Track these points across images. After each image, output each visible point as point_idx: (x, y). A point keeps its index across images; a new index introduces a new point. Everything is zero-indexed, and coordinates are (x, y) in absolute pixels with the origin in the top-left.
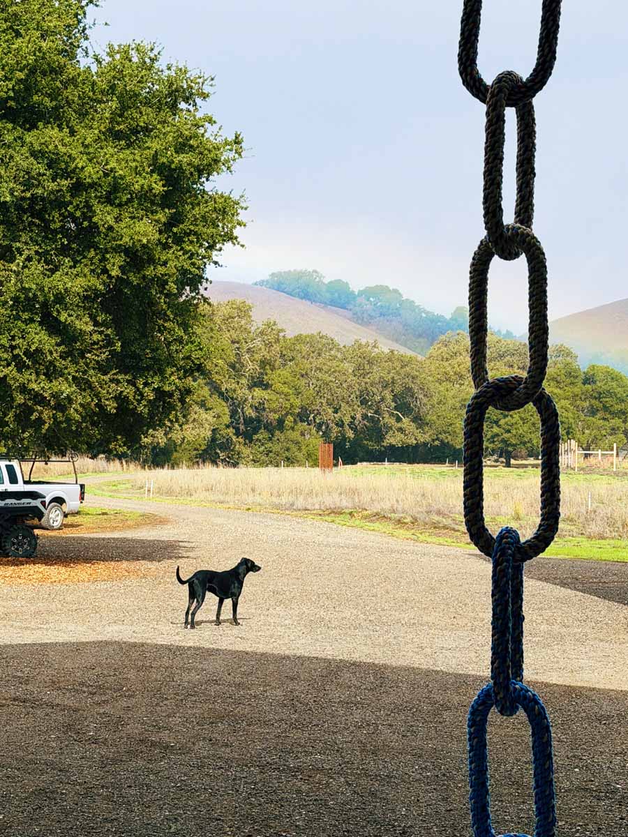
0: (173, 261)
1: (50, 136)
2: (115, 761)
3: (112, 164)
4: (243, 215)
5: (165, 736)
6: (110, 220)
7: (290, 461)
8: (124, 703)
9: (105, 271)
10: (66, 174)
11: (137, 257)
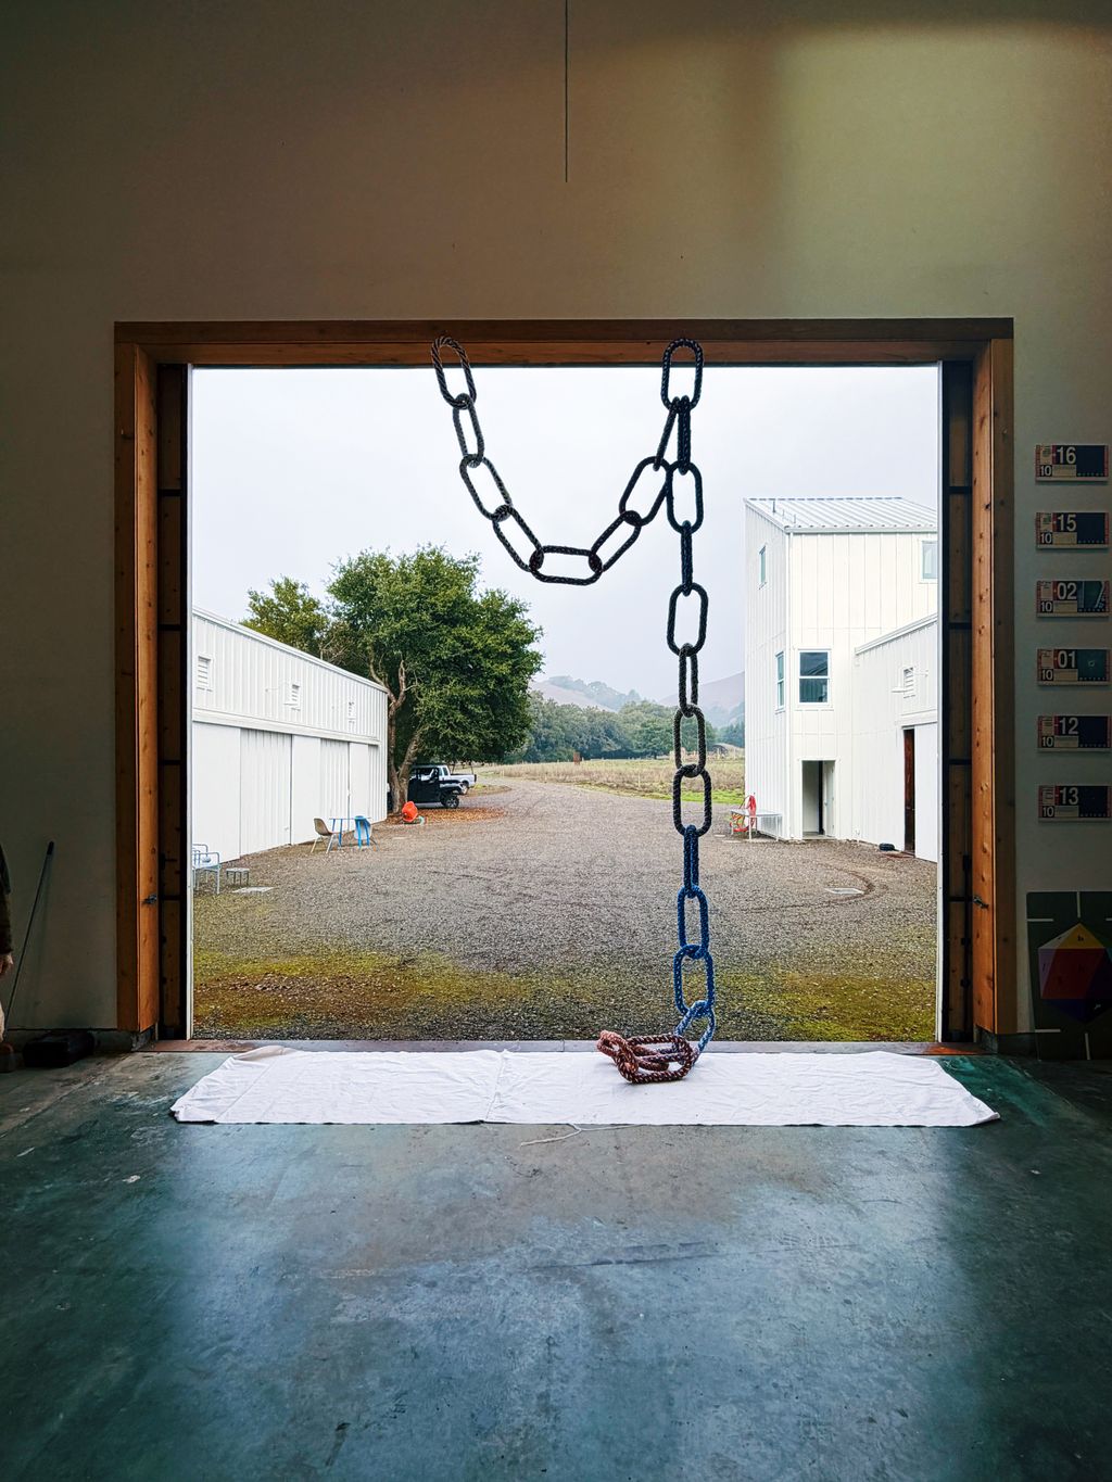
0: (516, 681)
1: (463, 631)
2: (510, 903)
3: (489, 641)
4: (543, 660)
5: (529, 891)
6: (489, 665)
7: (561, 760)
8: (508, 876)
9: (487, 686)
10: (469, 646)
11: (500, 680)
